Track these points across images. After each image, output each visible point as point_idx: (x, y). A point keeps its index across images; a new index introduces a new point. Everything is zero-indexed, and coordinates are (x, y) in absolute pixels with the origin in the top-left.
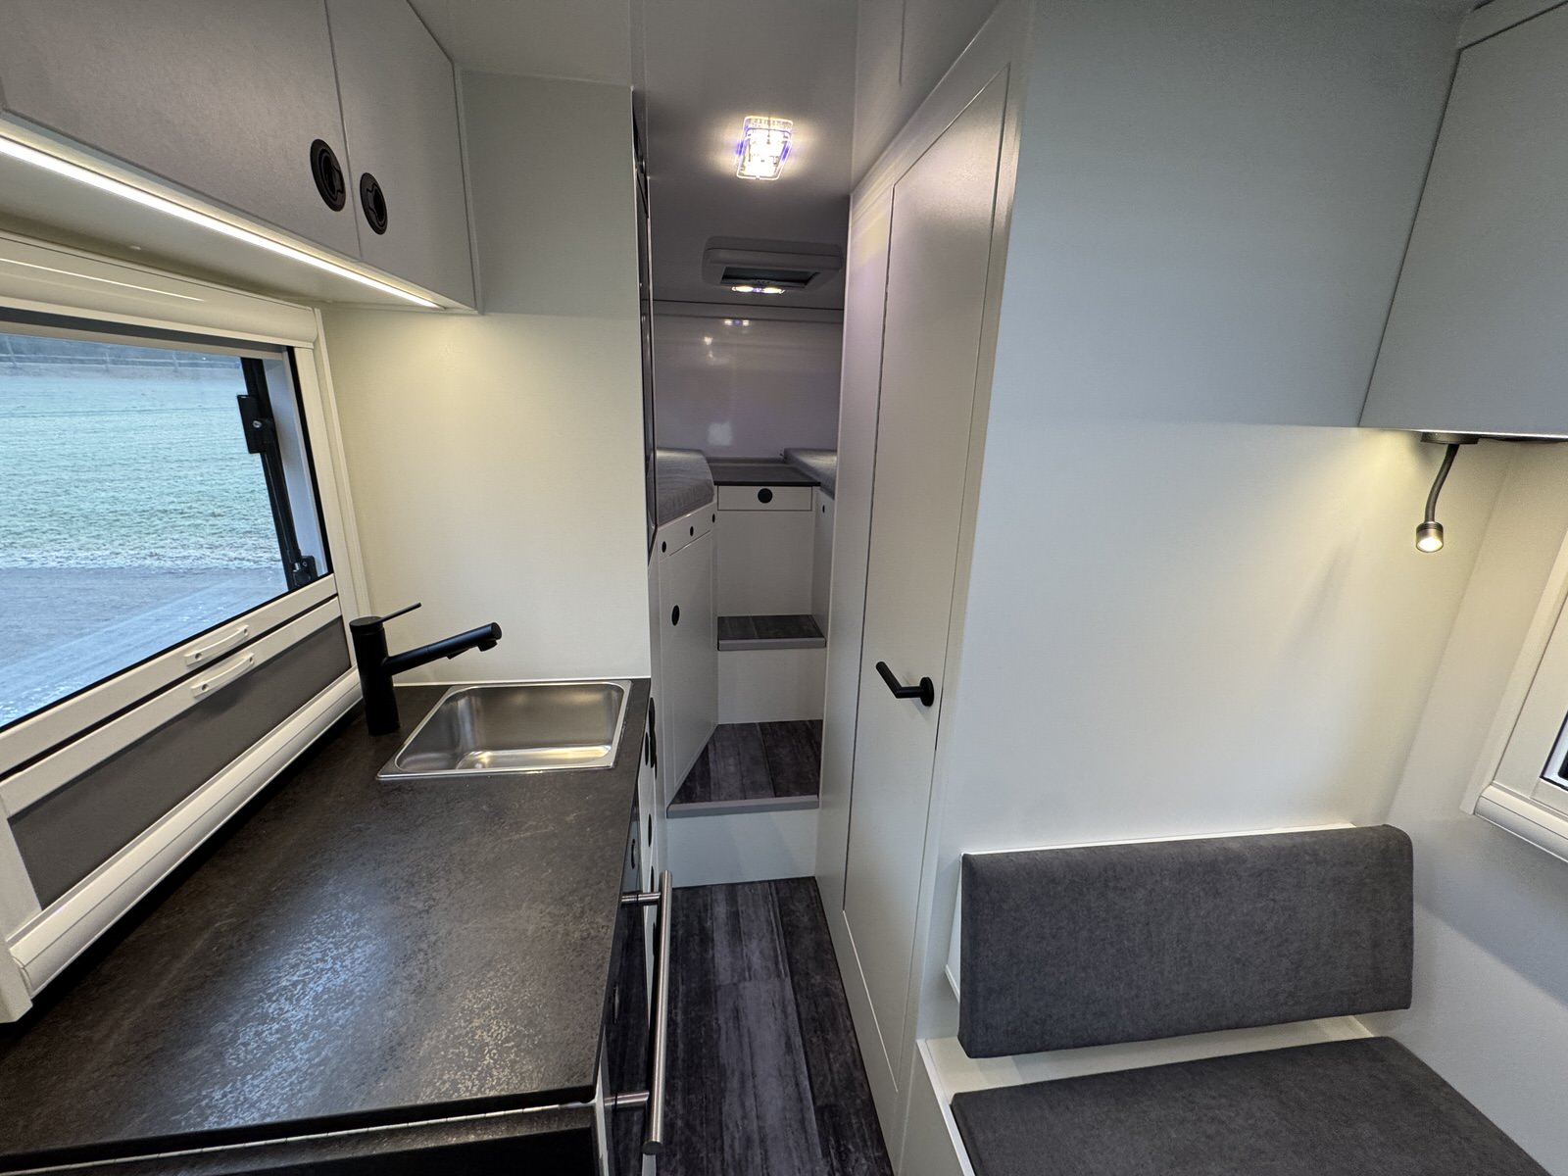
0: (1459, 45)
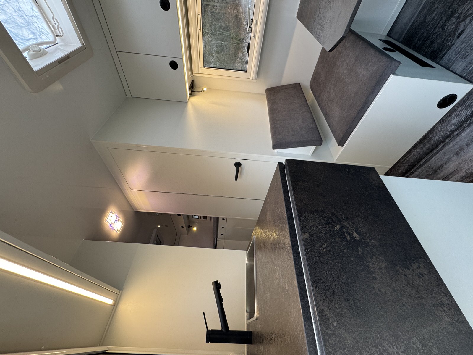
0: (131, 97)
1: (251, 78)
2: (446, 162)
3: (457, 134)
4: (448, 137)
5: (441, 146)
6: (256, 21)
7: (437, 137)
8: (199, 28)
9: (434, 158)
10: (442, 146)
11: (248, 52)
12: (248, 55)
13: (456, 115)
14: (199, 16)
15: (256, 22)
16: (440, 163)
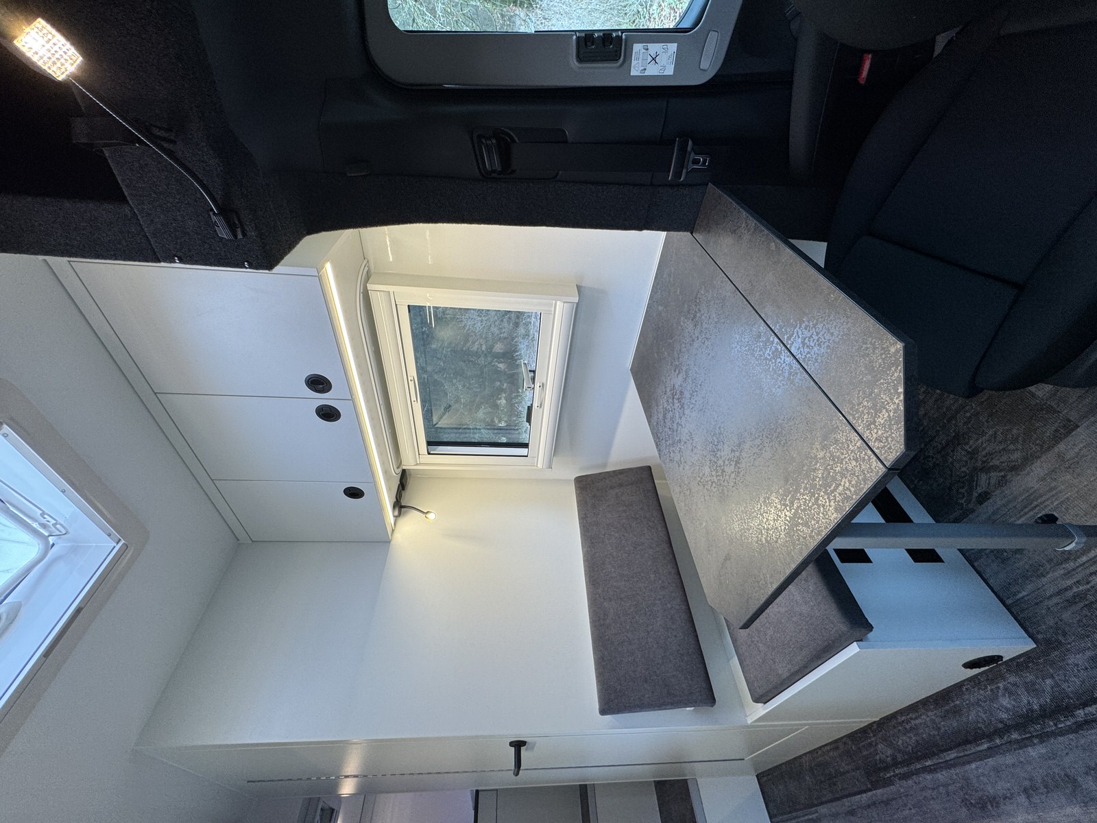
1: (540, 465)
2: (1005, 798)
3: (1017, 741)
4: (999, 733)
5: (985, 746)
6: (543, 384)
7: (972, 716)
8: (414, 398)
9: (973, 766)
10: (989, 748)
11: (529, 420)
12: (530, 425)
13: (1006, 689)
14: (411, 384)
15: (543, 386)
16: (991, 790)
